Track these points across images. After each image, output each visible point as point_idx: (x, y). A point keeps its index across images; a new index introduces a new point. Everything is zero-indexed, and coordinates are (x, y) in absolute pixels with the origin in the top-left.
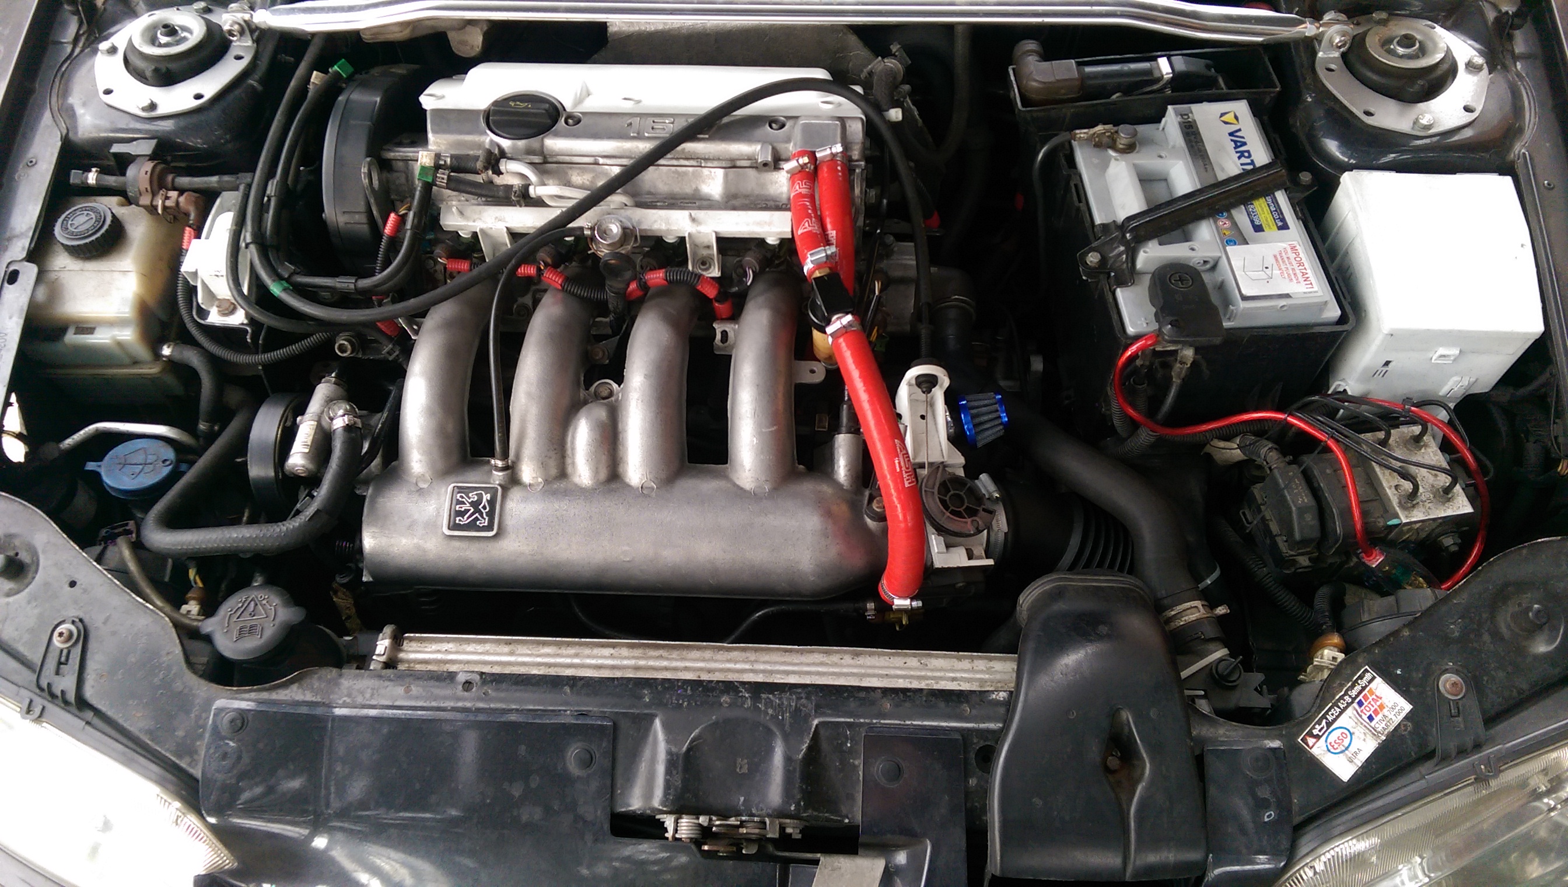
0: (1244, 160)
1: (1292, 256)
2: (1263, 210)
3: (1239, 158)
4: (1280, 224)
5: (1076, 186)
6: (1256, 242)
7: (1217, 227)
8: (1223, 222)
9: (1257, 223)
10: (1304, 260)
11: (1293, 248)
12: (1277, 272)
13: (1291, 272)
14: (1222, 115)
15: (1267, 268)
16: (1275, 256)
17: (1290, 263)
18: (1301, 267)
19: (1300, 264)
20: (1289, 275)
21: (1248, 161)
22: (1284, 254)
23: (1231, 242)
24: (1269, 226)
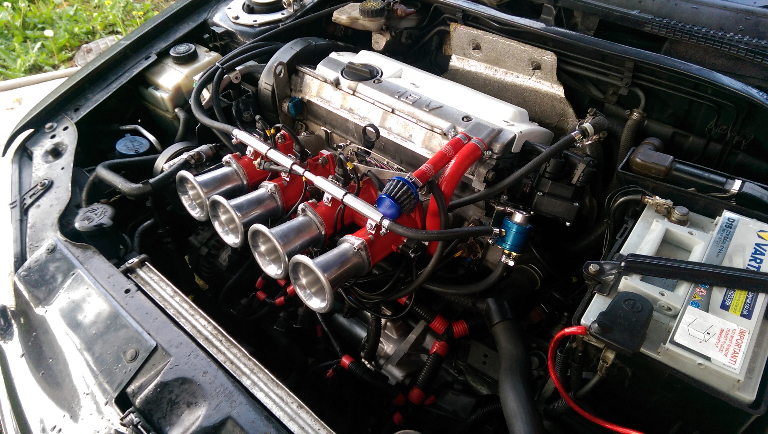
0: (753, 263)
1: (736, 336)
2: (739, 299)
3: (750, 260)
4: (745, 313)
5: (626, 228)
6: (715, 313)
7: (693, 291)
8: (701, 291)
9: (727, 303)
10: (744, 345)
11: (742, 333)
12: (714, 340)
13: (726, 346)
14: (761, 231)
15: (708, 333)
16: (722, 331)
17: (731, 341)
18: (737, 347)
19: (738, 345)
20: (722, 347)
21: (757, 265)
22: (731, 332)
23: (696, 304)
24: (735, 310)
